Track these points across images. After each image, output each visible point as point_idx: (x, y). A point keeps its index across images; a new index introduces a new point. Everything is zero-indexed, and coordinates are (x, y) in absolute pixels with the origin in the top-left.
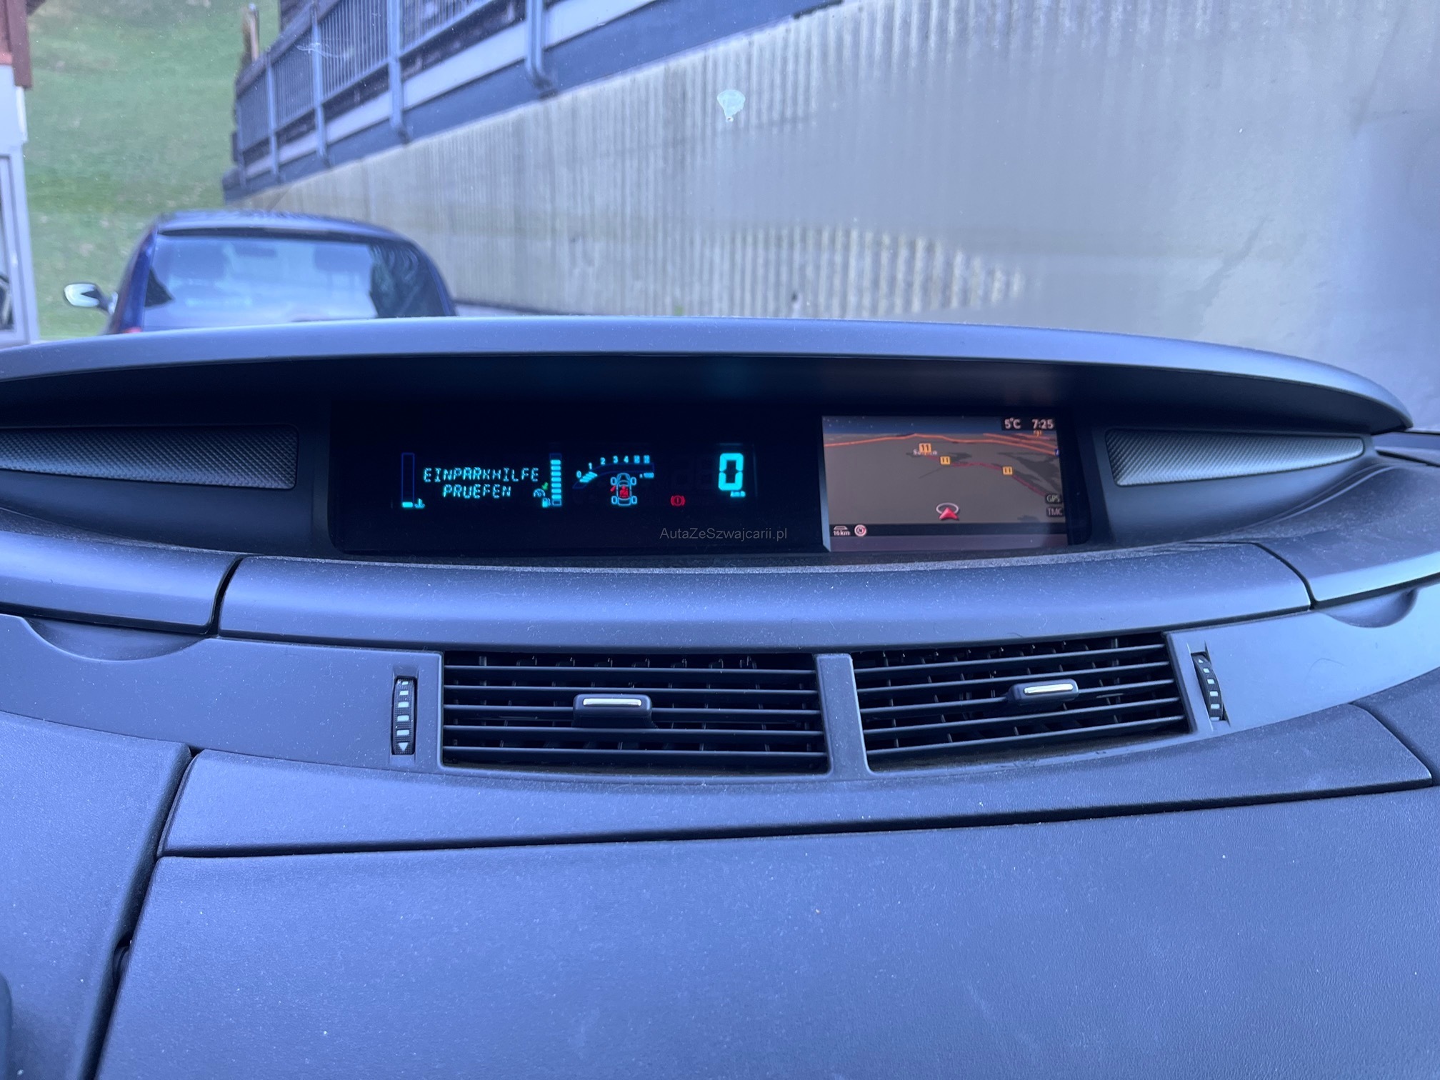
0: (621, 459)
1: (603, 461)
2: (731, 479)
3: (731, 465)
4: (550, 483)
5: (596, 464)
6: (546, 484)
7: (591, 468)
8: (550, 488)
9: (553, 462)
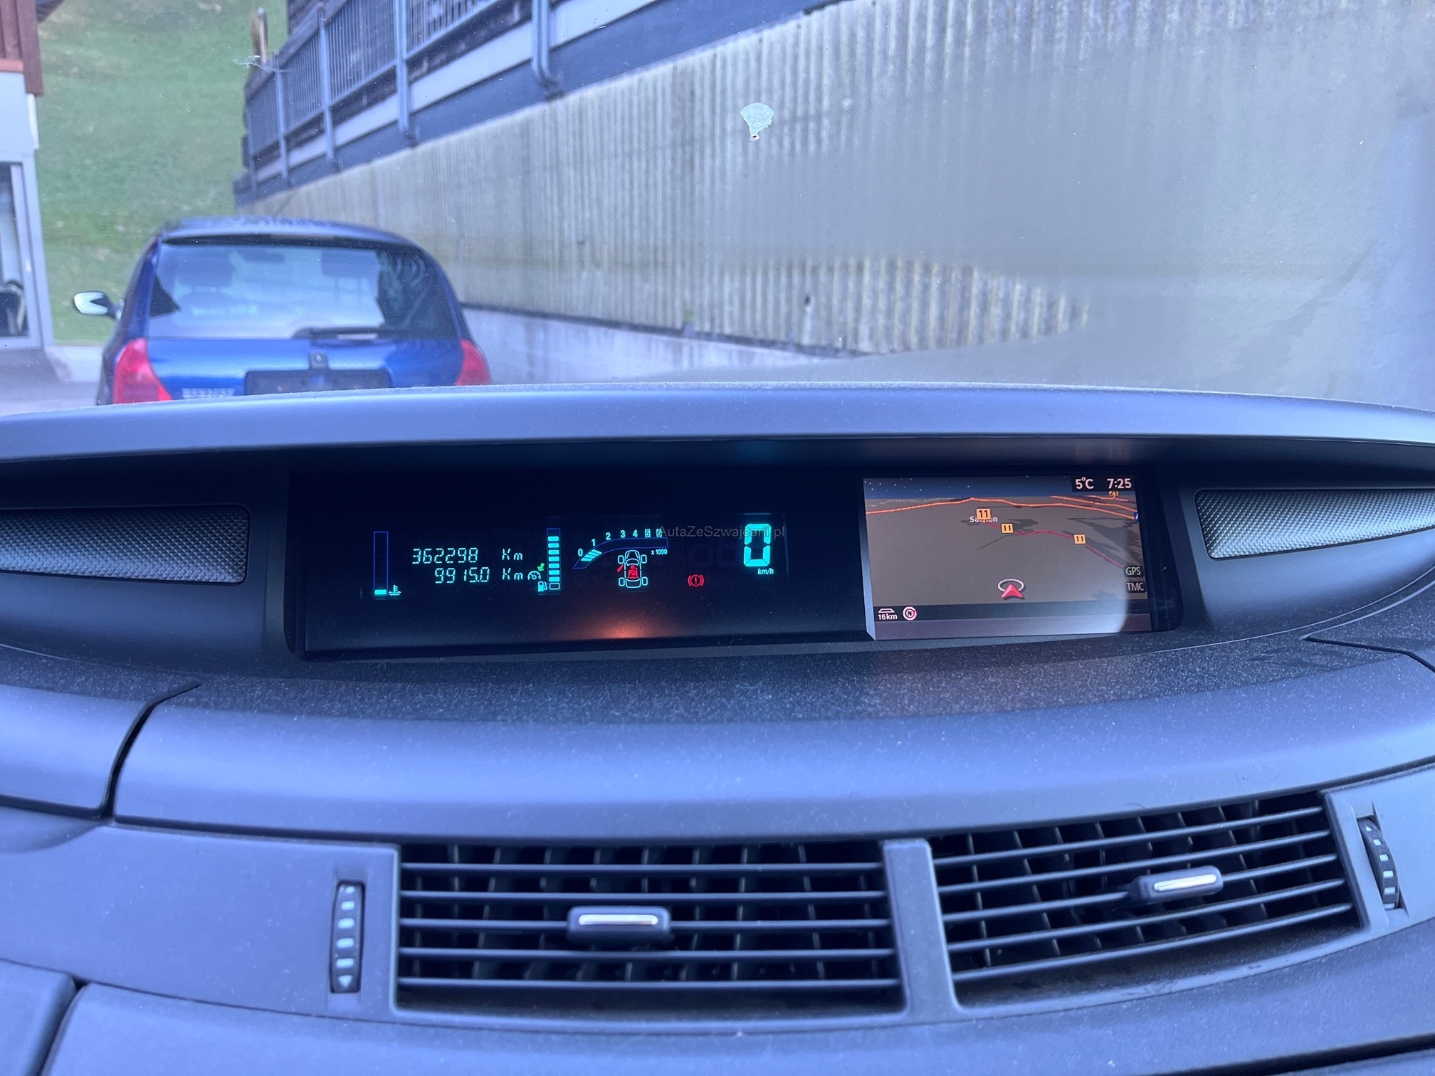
0: (629, 534)
1: (608, 536)
2: (757, 554)
3: (758, 538)
4: (547, 563)
5: (601, 539)
6: (543, 565)
7: (594, 545)
8: (546, 568)
9: (550, 539)
